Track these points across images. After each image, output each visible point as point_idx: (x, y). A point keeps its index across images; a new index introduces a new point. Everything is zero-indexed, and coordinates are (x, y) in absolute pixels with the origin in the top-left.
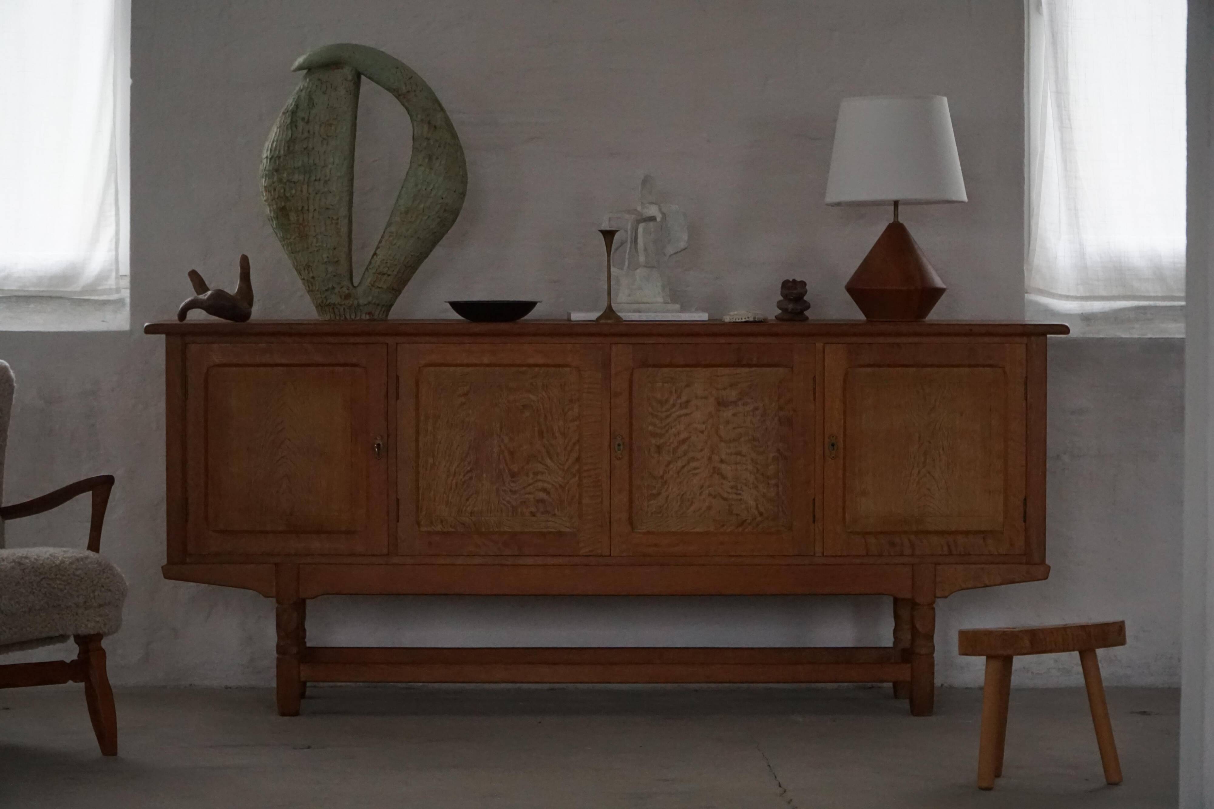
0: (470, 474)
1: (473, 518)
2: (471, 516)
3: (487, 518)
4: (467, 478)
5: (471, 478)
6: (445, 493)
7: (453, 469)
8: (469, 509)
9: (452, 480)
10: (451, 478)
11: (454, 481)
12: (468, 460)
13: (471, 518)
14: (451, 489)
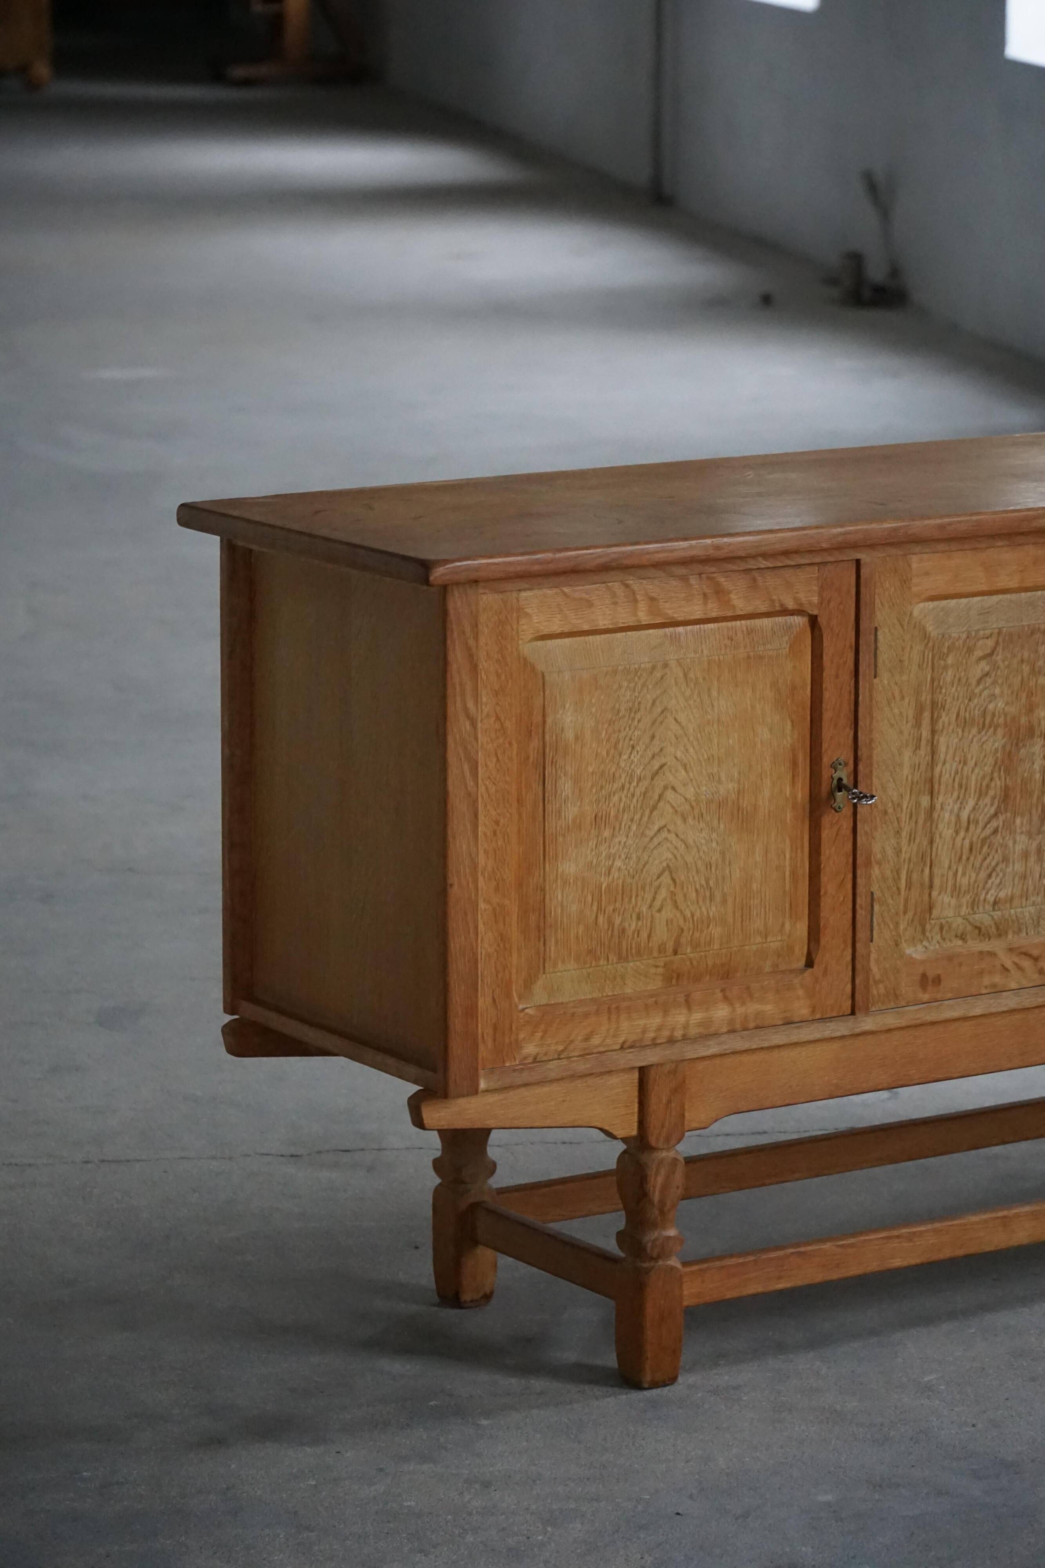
0: (994, 824)
1: (997, 914)
2: (994, 910)
3: (1019, 910)
4: (988, 831)
5: (995, 831)
6: (950, 868)
7: (965, 815)
8: (991, 898)
9: (964, 839)
10: (962, 834)
11: (967, 843)
12: (992, 793)
13: (992, 913)
14: (960, 858)
